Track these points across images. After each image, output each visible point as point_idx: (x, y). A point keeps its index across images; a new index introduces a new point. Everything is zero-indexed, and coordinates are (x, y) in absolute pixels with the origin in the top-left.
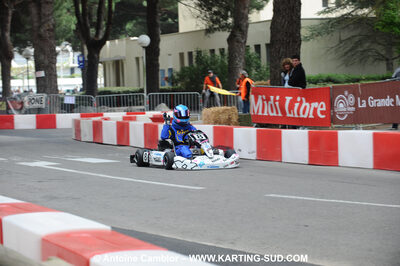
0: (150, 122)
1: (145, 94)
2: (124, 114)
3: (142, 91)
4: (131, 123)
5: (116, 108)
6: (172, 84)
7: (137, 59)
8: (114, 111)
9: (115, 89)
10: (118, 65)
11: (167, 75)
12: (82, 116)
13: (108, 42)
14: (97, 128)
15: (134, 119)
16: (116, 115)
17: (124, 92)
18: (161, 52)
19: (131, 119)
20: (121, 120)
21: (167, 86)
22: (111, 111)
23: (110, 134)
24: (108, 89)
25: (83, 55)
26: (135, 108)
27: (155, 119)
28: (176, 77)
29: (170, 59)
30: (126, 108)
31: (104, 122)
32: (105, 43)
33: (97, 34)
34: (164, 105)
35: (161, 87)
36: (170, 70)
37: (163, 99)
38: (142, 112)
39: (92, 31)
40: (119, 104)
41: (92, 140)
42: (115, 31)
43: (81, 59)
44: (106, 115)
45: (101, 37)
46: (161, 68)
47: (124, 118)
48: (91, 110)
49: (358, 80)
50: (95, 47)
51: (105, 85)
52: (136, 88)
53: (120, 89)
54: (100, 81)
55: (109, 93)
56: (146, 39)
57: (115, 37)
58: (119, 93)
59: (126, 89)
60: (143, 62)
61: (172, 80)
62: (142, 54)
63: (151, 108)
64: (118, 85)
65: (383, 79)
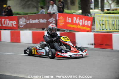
49: (27, 14)
65: (36, 13)
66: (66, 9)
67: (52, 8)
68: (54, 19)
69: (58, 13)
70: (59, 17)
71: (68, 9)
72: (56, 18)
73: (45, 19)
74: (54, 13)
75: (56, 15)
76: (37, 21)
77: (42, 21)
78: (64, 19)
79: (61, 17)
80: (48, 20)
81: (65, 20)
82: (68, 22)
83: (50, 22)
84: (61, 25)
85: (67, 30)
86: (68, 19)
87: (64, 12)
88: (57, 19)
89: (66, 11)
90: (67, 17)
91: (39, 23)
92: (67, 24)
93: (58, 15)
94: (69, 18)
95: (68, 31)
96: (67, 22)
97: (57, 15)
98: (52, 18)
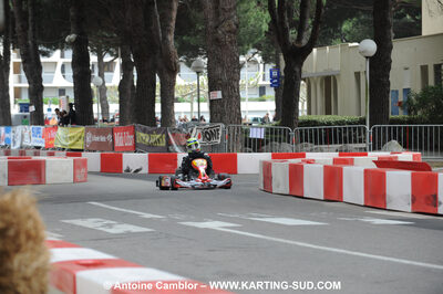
0: (374, 167)
1: (368, 127)
2: (336, 155)
3: (363, 121)
4: (346, 169)
5: (324, 146)
6: (409, 112)
7: (357, 75)
8: (322, 151)
9: (323, 118)
10: (329, 83)
11: (401, 98)
12: (274, 157)
13: (315, 50)
14: (296, 175)
15: (350, 163)
16: (323, 157)
17: (337, 123)
18: (393, 65)
19: (346, 162)
20: (331, 163)
21: (401, 114)
22: (316, 150)
23: (314, 184)
24: (313, 117)
25: (278, 68)
26: (352, 146)
27: (381, 163)
28: (415, 102)
29: (405, 74)
30: (338, 146)
31: (306, 166)
32: (311, 51)
33: (300, 38)
34: (396, 142)
35: (391, 116)
36: (407, 91)
37: (394, 135)
38: (363, 153)
39: (292, 34)
40: (328, 141)
41: (287, 192)
42: (325, 32)
43: (275, 74)
44: (309, 156)
45: (304, 42)
46: (392, 88)
47: (335, 161)
48: (287, 148)
50: (296, 56)
51: (309, 112)
52: (355, 117)
53: (331, 118)
54: (302, 107)
55: (315, 123)
56: (370, 46)
57: (325, 42)
58: (329, 124)
59: (339, 118)
60: (365, 80)
61: (408, 106)
62: (364, 67)
63: (377, 146)
64: (328, 112)
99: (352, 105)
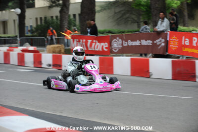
0: (21, 52)
1: (18, 38)
2: (8, 48)
3: (16, 37)
4: (11, 53)
5: (3, 45)
6: (32, 33)
7: (14, 21)
8: (2, 47)
9: (3, 35)
10: (5, 23)
11: (29, 29)
15: (13, 51)
16: (3, 49)
17: (8, 37)
18: (26, 18)
19: (11, 50)
20: (6, 51)
21: (29, 34)
26: (13, 45)
27: (24, 51)
28: (34, 30)
29: (31, 21)
30: (8, 45)
34: (28, 43)
35: (26, 35)
36: (31, 26)
37: (27, 41)
38: (17, 47)
46: (26, 25)
47: (8, 50)
49: (123, 32)
52: (14, 35)
53: (6, 35)
56: (18, 11)
57: (3, 10)
58: (5, 37)
59: (8, 35)
60: (17, 22)
61: (31, 31)
62: (17, 18)
63: (22, 45)
64: (5, 33)
65: (136, 32)
66: (181, 26)
67: (161, 24)
68: (163, 40)
69: (169, 31)
70: (170, 38)
71: (184, 25)
72: (166, 39)
73: (149, 39)
74: (163, 32)
75: (167, 33)
76: (137, 43)
77: (145, 43)
78: (178, 40)
79: (174, 37)
80: (155, 42)
81: (180, 41)
82: (185, 44)
83: (158, 44)
84: (174, 49)
85: (183, 57)
86: (185, 40)
87: (179, 29)
88: (168, 39)
89: (181, 28)
90: (183, 37)
91: (141, 46)
92: (183, 48)
93: (170, 35)
94: (185, 38)
95: (185, 58)
96: (183, 44)
97: (169, 33)
98: (160, 39)
99: (13, 31)
